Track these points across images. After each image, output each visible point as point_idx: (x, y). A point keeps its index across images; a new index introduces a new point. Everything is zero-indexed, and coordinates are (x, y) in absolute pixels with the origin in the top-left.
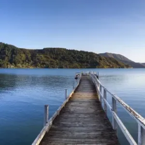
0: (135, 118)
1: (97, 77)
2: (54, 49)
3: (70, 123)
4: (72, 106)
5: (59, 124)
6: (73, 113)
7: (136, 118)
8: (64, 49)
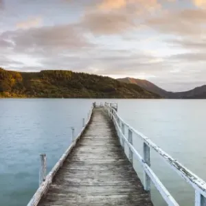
0: (188, 180)
1: (116, 110)
2: (55, 71)
3: (79, 181)
4: (82, 152)
5: (63, 181)
6: (83, 164)
7: (191, 180)
8: (69, 71)
